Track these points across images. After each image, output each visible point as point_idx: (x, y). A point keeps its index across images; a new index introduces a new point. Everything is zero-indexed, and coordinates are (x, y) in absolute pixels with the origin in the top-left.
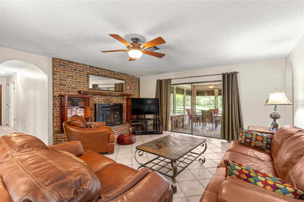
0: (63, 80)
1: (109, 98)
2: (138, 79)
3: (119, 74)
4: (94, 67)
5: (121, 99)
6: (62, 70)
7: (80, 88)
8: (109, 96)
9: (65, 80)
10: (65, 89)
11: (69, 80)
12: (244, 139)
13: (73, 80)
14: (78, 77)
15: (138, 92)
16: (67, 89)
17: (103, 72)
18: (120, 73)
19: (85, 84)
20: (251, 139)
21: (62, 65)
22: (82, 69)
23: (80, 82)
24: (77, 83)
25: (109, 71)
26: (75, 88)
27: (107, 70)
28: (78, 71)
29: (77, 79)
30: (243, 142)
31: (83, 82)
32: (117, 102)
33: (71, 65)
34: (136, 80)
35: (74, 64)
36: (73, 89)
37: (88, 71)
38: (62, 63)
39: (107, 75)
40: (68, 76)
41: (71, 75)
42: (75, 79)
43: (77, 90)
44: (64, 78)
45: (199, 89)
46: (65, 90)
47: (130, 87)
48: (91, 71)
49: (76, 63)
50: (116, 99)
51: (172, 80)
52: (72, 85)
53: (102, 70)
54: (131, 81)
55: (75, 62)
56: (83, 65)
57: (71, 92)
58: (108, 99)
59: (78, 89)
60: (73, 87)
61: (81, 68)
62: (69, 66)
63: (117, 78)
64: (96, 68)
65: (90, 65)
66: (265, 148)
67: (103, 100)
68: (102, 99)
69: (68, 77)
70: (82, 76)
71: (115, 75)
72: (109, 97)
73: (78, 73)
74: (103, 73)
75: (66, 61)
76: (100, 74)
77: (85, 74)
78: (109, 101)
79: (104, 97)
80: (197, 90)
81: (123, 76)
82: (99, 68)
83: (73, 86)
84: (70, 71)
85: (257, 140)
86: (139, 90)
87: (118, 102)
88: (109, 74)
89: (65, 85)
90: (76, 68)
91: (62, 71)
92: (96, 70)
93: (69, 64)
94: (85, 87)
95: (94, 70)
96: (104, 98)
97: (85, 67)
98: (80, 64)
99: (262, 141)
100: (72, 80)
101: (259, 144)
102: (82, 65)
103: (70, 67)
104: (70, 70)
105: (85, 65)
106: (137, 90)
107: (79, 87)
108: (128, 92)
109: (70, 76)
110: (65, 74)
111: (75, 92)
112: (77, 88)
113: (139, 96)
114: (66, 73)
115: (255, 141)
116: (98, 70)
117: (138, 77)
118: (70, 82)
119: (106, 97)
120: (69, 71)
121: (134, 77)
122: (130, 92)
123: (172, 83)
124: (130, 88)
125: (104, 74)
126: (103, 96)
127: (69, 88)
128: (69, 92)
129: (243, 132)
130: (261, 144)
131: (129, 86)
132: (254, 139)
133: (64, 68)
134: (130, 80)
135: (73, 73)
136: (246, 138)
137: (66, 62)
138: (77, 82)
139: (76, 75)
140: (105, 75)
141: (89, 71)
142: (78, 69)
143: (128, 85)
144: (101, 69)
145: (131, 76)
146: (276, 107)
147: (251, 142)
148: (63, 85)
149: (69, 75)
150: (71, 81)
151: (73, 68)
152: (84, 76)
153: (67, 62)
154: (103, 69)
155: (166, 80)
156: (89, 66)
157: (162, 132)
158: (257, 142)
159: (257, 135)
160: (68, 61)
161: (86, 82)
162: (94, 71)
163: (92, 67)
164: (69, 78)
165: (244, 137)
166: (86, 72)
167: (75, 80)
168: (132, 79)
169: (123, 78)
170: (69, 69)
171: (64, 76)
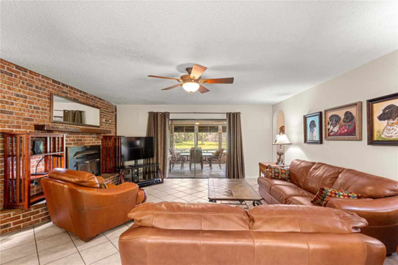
0: (7, 103)
1: (81, 137)
2: (114, 108)
3: (93, 98)
4: (59, 83)
5: (95, 137)
6: (6, 82)
7: (38, 119)
8: (80, 133)
9: (12, 104)
10: (10, 120)
11: (18, 104)
12: (274, 174)
13: (27, 104)
14: (35, 99)
15: (114, 127)
16: (15, 121)
17: (72, 93)
18: (95, 97)
19: (46, 112)
20: (278, 173)
21: (6, 73)
22: (42, 85)
23: (38, 108)
24: (33, 109)
25: (81, 92)
26: (29, 120)
27: (78, 90)
28: (34, 88)
29: (33, 103)
30: (273, 176)
31: (43, 109)
32: (90, 143)
33: (21, 75)
34: (113, 109)
35: (28, 74)
36: (25, 122)
37: (51, 90)
38: (6, 68)
39: (78, 99)
40: (18, 96)
41: (21, 93)
42: (29, 102)
43: (32, 122)
44: (10, 98)
45: (178, 124)
46: (11, 123)
47: (106, 119)
48: (55, 90)
49: (31, 72)
50: (90, 139)
51: (170, 114)
52: (25, 113)
53: (71, 90)
54: (107, 110)
55: (29, 69)
56: (43, 77)
57: (23, 128)
58: (79, 138)
59: (35, 122)
60: (26, 117)
61: (40, 83)
62: (19, 76)
63: (91, 104)
64: (63, 85)
65: (54, 79)
66: (287, 179)
67: (73, 140)
68: (71, 139)
69: (17, 98)
70: (41, 97)
71: (88, 99)
72: (80, 135)
73: (35, 91)
74: (72, 95)
75: (14, 65)
76: (68, 95)
77: (46, 94)
78: (81, 142)
79: (74, 135)
80: (176, 125)
81: (98, 101)
82: (67, 86)
83: (26, 115)
84: (21, 87)
85: (282, 173)
86: (116, 125)
87: (92, 143)
88: (81, 97)
89: (11, 113)
90: (31, 81)
91: (6, 85)
92: (62, 88)
93: (19, 73)
94: (46, 117)
95: (60, 88)
96: (74, 138)
97: (46, 81)
98: (39, 75)
99: (285, 174)
100: (24, 104)
101: (284, 176)
102: (41, 76)
103: (21, 78)
104: (21, 84)
105: (46, 77)
106: (113, 124)
107: (36, 118)
108: (104, 128)
109: (21, 96)
110: (10, 91)
111: (29, 128)
112: (32, 120)
113: (116, 133)
114: (13, 89)
115: (281, 174)
116: (65, 89)
117: (114, 105)
118: (20, 107)
119: (76, 135)
120: (19, 85)
121: (110, 105)
122: (106, 127)
123: (170, 118)
124: (106, 121)
125: (74, 96)
126: (72, 134)
127: (19, 118)
128: (19, 127)
129: (272, 168)
130: (285, 176)
131: (105, 117)
132: (280, 173)
133: (9, 79)
134: (105, 108)
135: (25, 91)
136: (275, 173)
137: (13, 67)
138: (33, 107)
139: (31, 95)
140: (75, 99)
141: (53, 89)
142: (35, 84)
143: (104, 115)
144: (70, 88)
145: (106, 103)
146: (281, 146)
147: (278, 176)
148: (7, 114)
149: (18, 93)
150: (22, 106)
151: (26, 80)
152: (45, 98)
153: (14, 69)
154: (72, 88)
155: (162, 113)
156: (51, 81)
157: (162, 180)
158: (283, 174)
159: (281, 170)
160: (17, 67)
161: (48, 108)
162: (61, 90)
163: (56, 83)
164: (19, 99)
165: (273, 172)
166: (49, 91)
167: (29, 105)
168: (108, 107)
169: (98, 105)
170: (18, 82)
171: (10, 95)
